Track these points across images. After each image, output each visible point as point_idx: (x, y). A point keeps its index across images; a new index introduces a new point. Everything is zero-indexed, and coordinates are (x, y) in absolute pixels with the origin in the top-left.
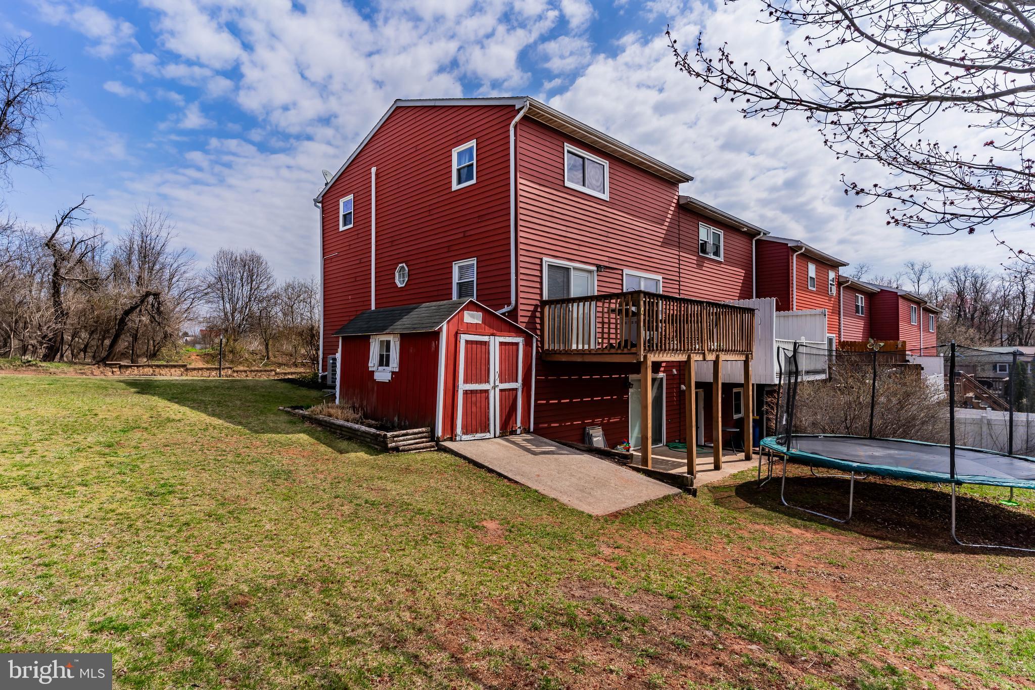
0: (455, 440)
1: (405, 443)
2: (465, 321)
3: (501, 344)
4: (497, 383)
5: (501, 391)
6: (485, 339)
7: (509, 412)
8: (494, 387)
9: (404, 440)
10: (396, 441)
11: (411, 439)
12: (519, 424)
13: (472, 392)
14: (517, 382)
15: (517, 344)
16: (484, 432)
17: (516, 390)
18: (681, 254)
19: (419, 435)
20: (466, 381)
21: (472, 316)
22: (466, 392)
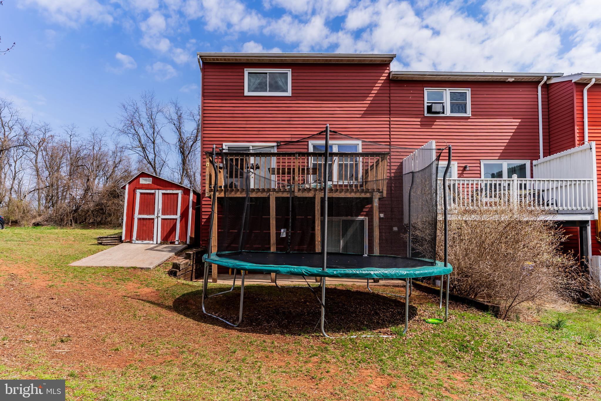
0: (132, 243)
1: (106, 241)
2: (141, 182)
3: (163, 194)
4: (160, 215)
5: (162, 219)
6: (153, 191)
7: (170, 231)
8: (158, 217)
9: (106, 240)
10: (102, 240)
11: (109, 240)
12: (177, 238)
13: (144, 219)
14: (177, 215)
15: (177, 194)
16: (150, 240)
17: (176, 219)
18: (392, 119)
19: (114, 239)
20: (140, 213)
21: (145, 180)
22: (139, 219)
